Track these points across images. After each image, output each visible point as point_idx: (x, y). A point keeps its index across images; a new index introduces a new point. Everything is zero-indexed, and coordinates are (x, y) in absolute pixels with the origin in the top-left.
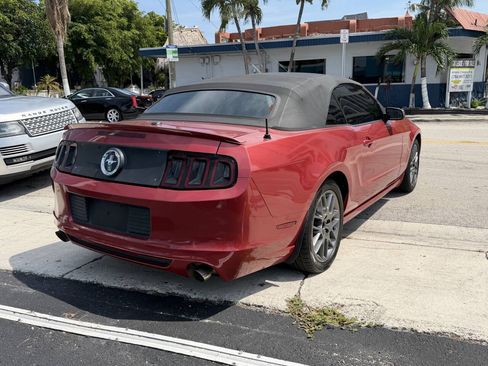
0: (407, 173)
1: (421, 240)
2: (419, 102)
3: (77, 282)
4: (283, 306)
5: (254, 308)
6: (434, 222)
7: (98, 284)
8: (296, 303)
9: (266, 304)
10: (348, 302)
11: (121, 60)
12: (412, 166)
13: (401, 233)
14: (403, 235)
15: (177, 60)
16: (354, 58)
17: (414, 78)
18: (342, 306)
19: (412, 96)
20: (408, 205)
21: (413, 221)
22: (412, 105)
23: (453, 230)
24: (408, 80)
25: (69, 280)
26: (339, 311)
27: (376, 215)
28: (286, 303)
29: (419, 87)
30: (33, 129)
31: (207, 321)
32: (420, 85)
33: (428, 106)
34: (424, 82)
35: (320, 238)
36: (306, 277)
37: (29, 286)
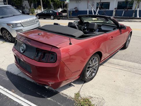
0: (125, 44)
1: (125, 68)
2: (136, 15)
3: (21, 77)
4: (73, 96)
5: (64, 96)
6: (131, 61)
7: (25, 79)
8: (77, 95)
9: (68, 95)
10: (94, 96)
11: (57, 1)
12: (128, 41)
13: (120, 64)
14: (120, 65)
15: (69, 2)
16: (118, 2)
17: (135, 8)
18: (92, 97)
19: (134, 14)
20: (124, 54)
21: (125, 60)
22: (133, 16)
23: (137, 65)
24: (133, 9)
25: (19, 76)
26: (90, 100)
27: (113, 57)
28: (74, 95)
29: (136, 11)
30: (24, 25)
31: (49, 99)
32: (137, 10)
33: (138, 17)
34: (138, 10)
35: (90, 71)
36: (84, 83)
37: (8, 77)
